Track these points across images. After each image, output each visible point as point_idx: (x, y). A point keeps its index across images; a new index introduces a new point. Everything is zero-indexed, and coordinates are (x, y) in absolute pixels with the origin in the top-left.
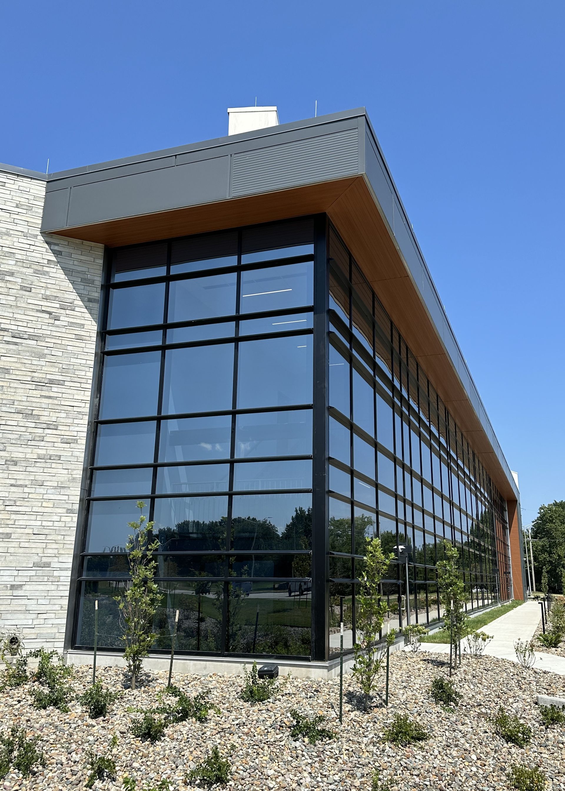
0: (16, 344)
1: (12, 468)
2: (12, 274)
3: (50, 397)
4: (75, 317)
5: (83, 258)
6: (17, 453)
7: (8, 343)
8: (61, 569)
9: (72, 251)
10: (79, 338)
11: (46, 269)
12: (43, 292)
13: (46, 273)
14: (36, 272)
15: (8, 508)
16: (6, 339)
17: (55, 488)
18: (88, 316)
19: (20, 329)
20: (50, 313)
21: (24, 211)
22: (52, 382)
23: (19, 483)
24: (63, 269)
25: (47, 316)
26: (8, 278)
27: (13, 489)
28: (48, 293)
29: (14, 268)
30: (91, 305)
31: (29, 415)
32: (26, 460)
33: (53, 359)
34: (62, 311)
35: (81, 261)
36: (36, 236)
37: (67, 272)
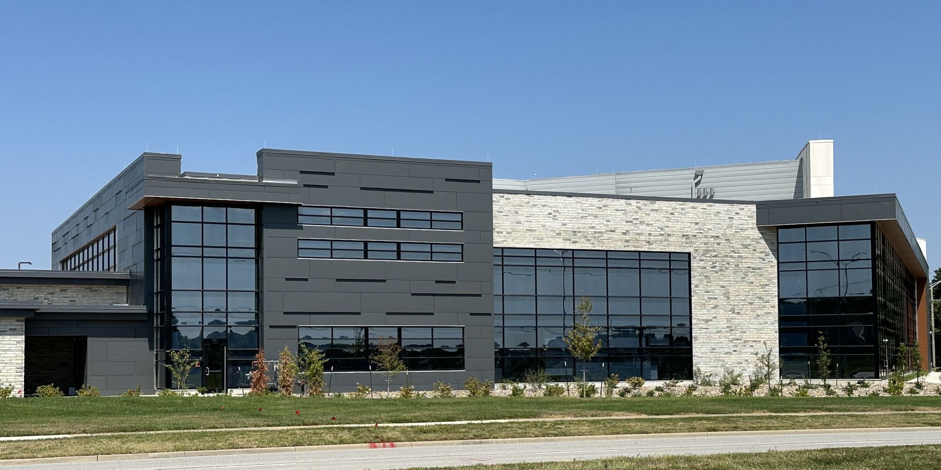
0: (754, 272)
1: (758, 318)
2: (750, 245)
3: (765, 291)
4: (770, 258)
5: (770, 234)
6: (759, 312)
7: (751, 272)
8: (776, 352)
9: (766, 232)
10: (772, 266)
11: (759, 241)
12: (759, 250)
13: (760, 243)
14: (757, 243)
15: (759, 332)
16: (751, 271)
17: (771, 324)
18: (773, 257)
19: (755, 266)
20: (762, 258)
21: (750, 219)
22: (766, 285)
23: (761, 323)
24: (764, 240)
25: (761, 260)
26: (749, 247)
27: (760, 325)
28: (761, 250)
29: (750, 243)
30: (774, 252)
31: (760, 298)
32: (762, 315)
33: (765, 276)
34: (766, 257)
35: (770, 235)
36: (755, 228)
37: (766, 241)
